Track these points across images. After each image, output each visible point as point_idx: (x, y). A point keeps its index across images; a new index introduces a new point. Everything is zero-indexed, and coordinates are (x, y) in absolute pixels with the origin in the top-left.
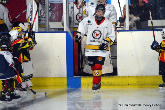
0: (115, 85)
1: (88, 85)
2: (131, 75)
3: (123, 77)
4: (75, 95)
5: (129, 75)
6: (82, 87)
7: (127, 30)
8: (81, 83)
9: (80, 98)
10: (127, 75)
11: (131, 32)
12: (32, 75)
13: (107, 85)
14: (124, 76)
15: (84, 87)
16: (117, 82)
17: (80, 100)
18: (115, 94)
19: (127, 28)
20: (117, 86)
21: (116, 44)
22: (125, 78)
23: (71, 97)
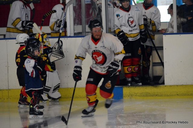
0: (161, 96)
1: (132, 96)
2: (180, 84)
3: (171, 86)
4: (116, 107)
5: (178, 84)
6: (124, 98)
7: (174, 32)
8: (123, 93)
9: (121, 111)
10: (176, 84)
11: (179, 35)
12: (59, 85)
13: (152, 96)
14: (173, 85)
15: (126, 98)
16: (164, 92)
17: (122, 113)
18: (162, 105)
19: (175, 30)
20: (165, 96)
21: (163, 49)
22: (173, 87)
23: (112, 110)
